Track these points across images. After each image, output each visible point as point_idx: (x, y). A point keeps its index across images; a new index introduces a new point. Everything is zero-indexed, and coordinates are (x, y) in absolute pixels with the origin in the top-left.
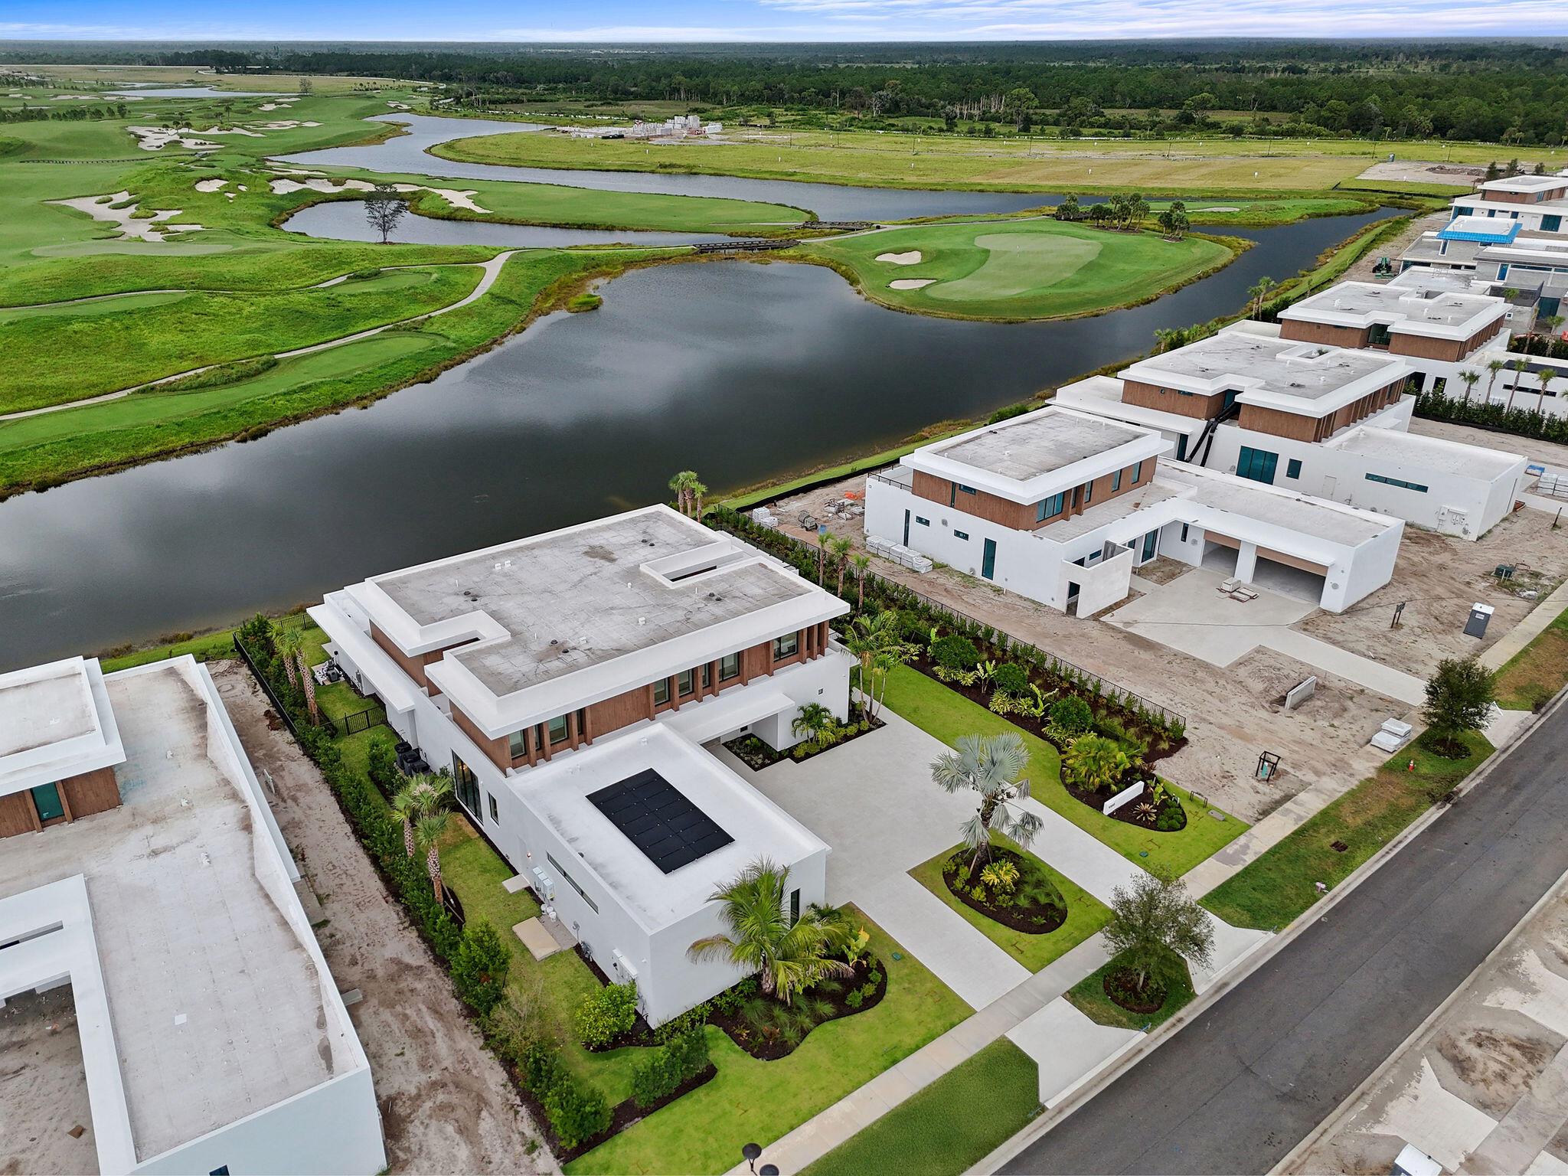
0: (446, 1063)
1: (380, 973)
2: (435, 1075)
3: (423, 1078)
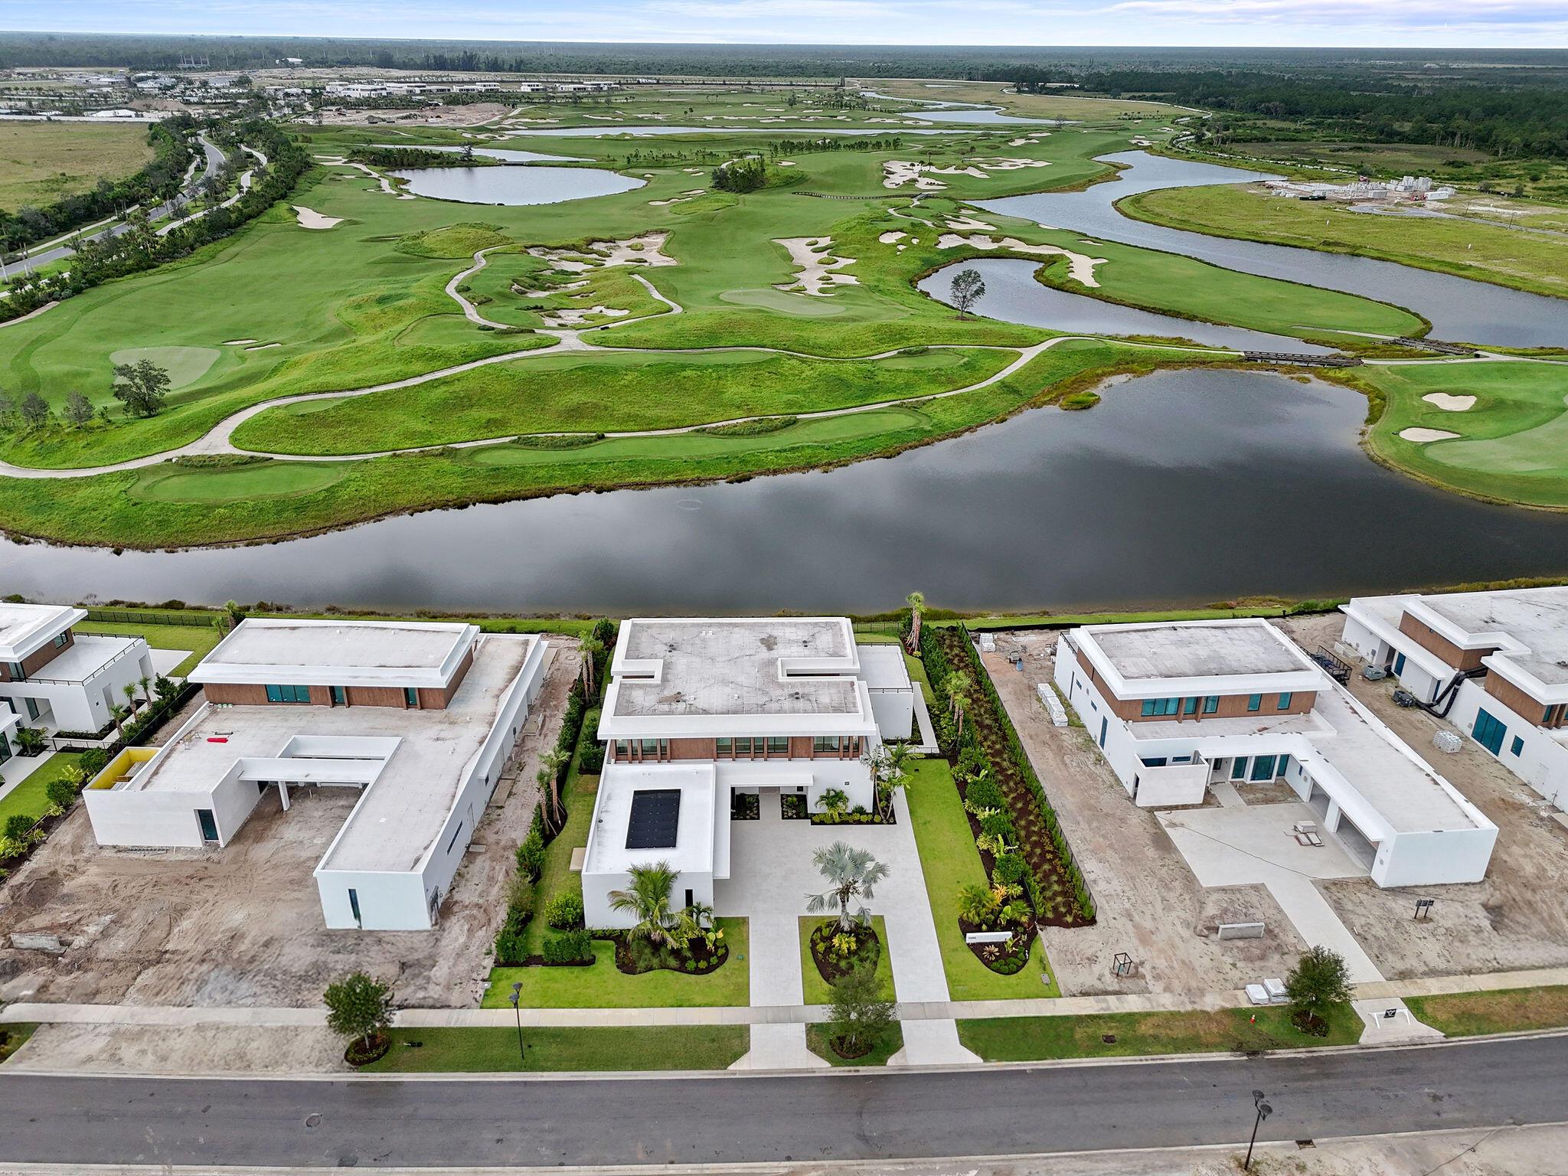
0: (490, 898)
1: (502, 843)
2: (481, 901)
3: (475, 900)
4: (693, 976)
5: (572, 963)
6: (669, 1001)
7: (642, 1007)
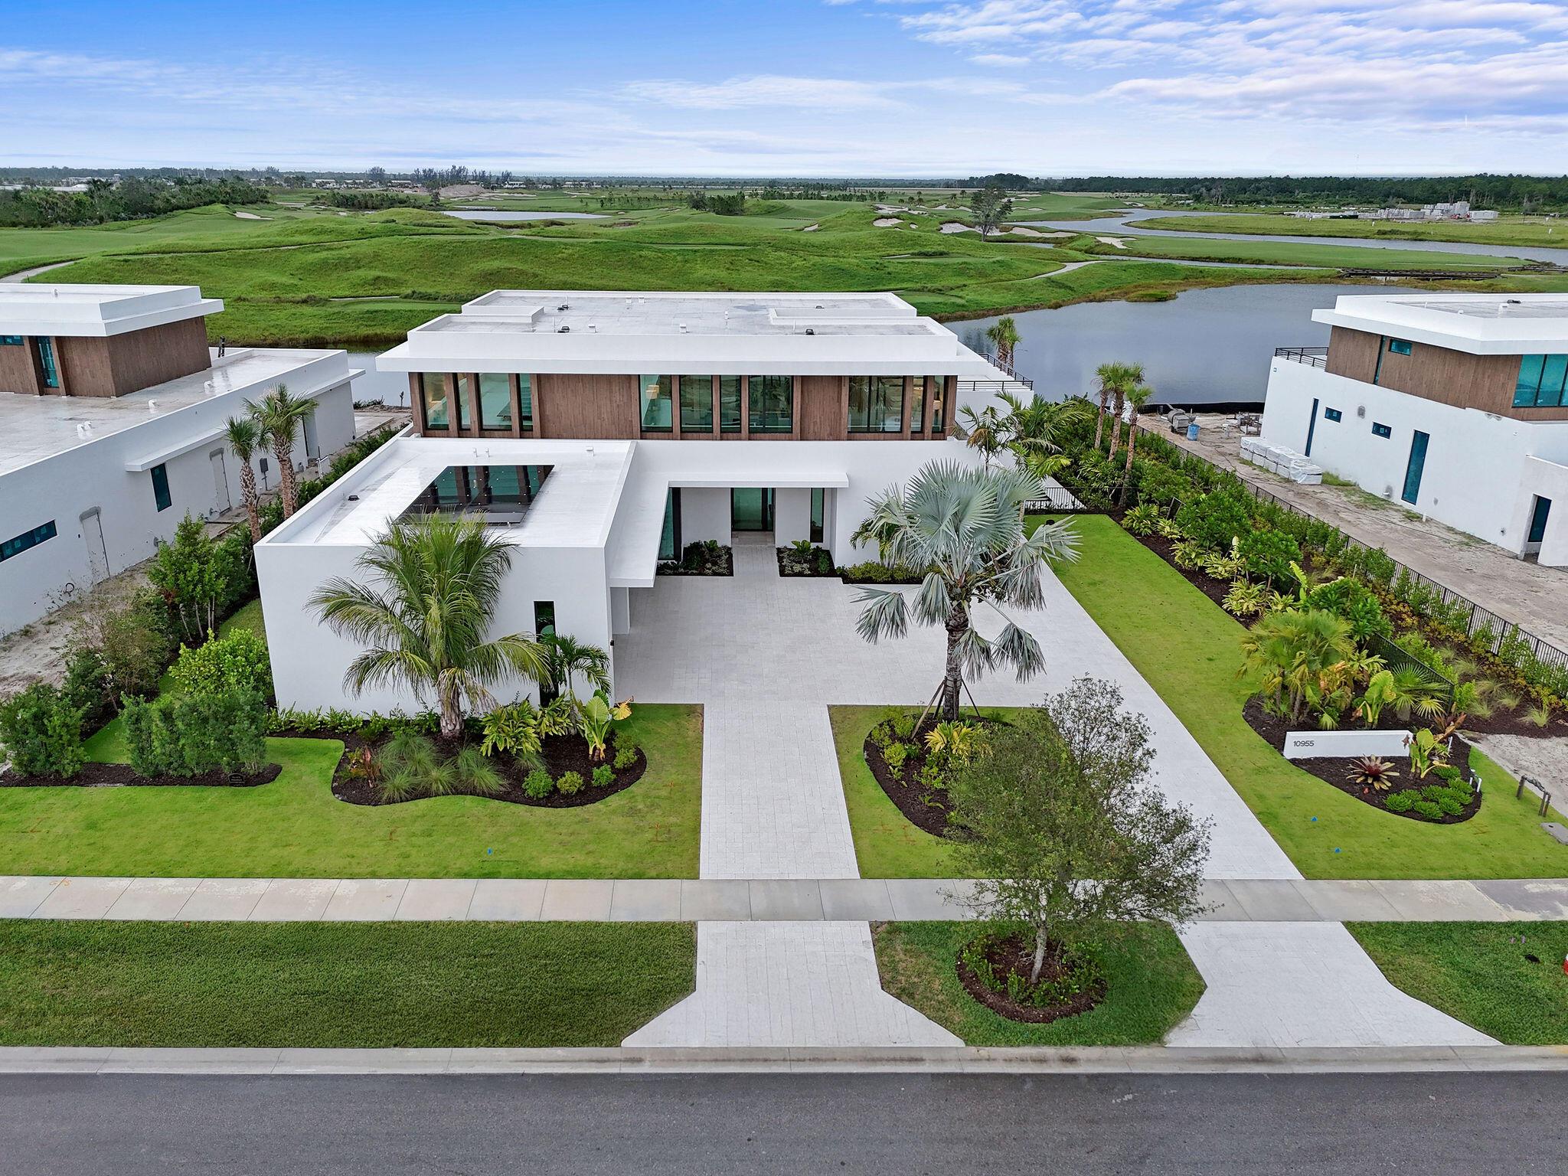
4: (541, 812)
5: (211, 778)
6: (461, 864)
7: (374, 875)
